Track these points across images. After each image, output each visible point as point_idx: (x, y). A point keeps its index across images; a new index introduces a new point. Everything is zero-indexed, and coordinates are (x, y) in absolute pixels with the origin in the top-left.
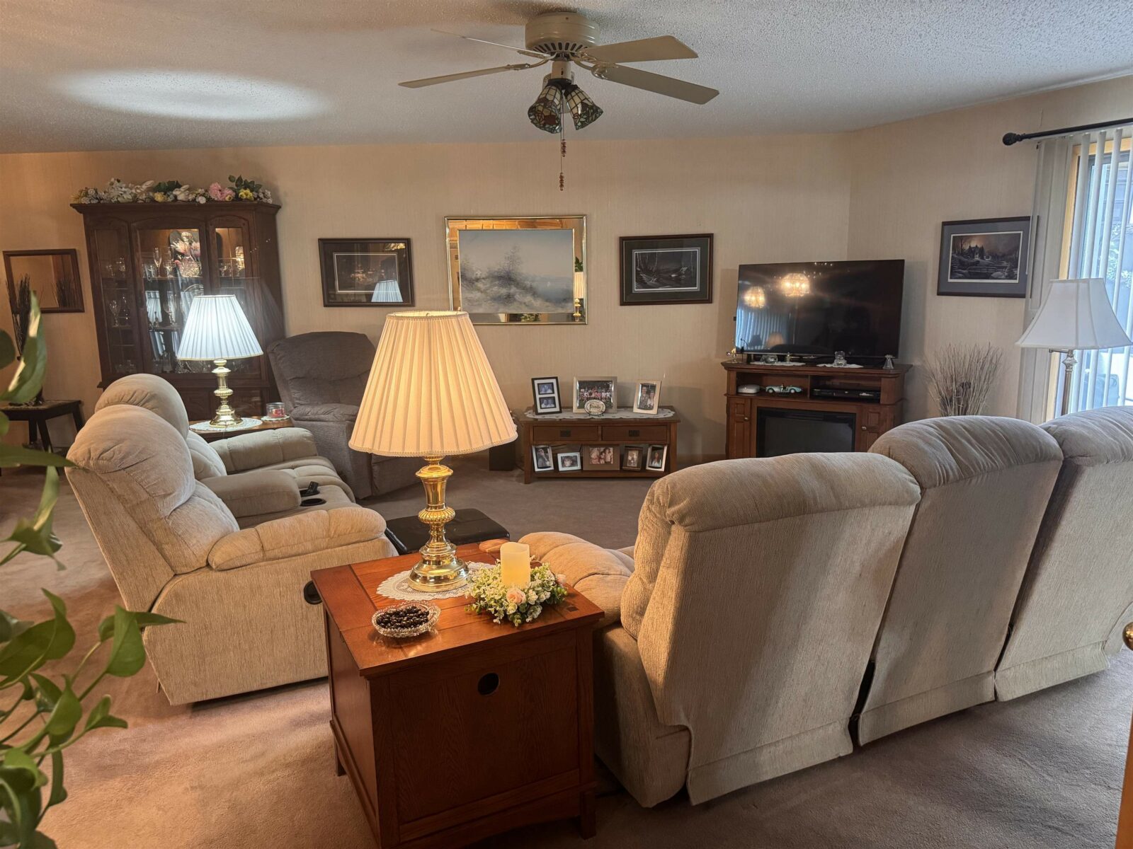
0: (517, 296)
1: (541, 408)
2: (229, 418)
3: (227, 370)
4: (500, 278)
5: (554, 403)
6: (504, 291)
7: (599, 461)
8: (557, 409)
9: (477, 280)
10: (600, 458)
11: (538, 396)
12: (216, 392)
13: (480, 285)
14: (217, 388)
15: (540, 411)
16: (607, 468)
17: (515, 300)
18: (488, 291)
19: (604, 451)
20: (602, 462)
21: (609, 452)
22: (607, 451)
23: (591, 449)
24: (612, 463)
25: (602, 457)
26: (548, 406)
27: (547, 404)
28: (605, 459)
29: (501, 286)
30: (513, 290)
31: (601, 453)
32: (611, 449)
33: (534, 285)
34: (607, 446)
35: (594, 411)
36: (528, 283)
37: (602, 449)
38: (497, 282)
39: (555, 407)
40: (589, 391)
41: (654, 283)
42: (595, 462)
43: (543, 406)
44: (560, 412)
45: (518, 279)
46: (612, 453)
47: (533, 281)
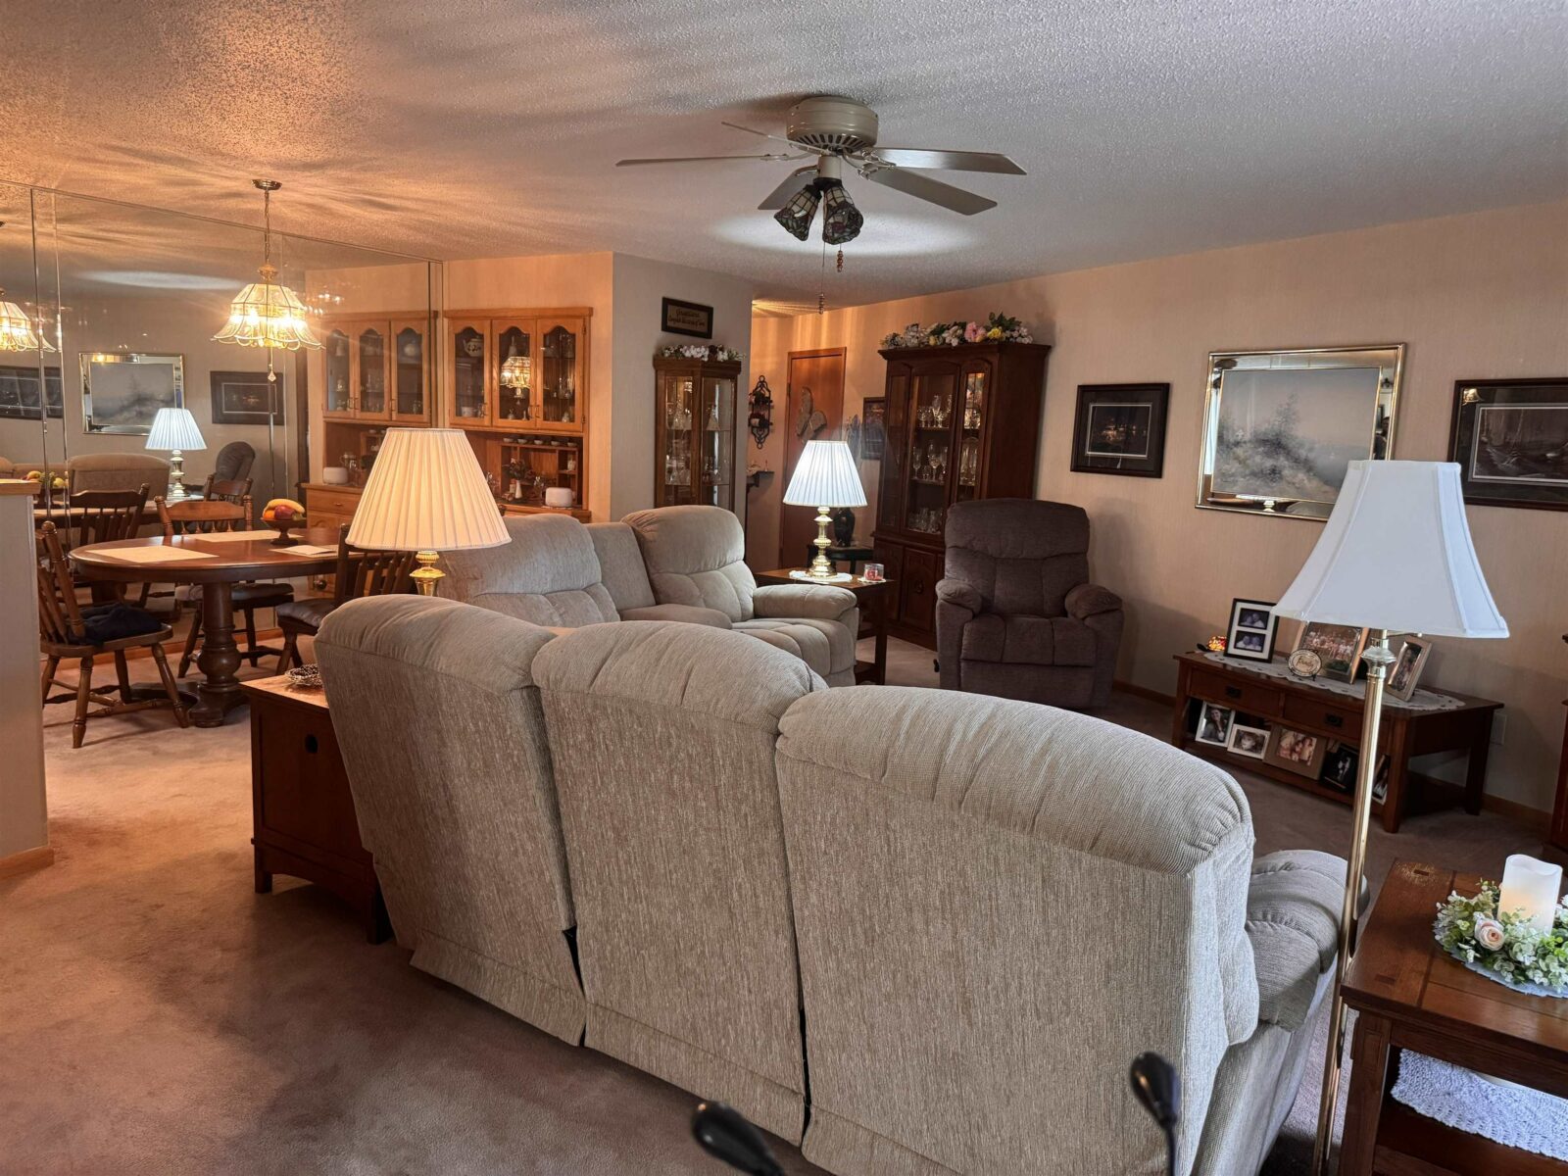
0: (1286, 472)
1: (1235, 647)
2: (825, 569)
3: (829, 520)
4: (1264, 442)
5: (1262, 644)
6: (1269, 463)
7: (1291, 755)
8: (1265, 655)
9: (1237, 444)
10: (1292, 750)
11: (1236, 628)
12: (816, 541)
13: (1239, 451)
14: (817, 537)
15: (1232, 650)
16: (1298, 770)
17: (1281, 478)
18: (1248, 462)
19: (1303, 741)
20: (1295, 757)
21: (1311, 745)
22: (1308, 742)
23: (1284, 730)
24: (1309, 764)
25: (1298, 749)
26: (1251, 647)
27: (1250, 643)
28: (1300, 754)
29: (1268, 455)
30: (1282, 461)
31: (1297, 744)
32: (1315, 740)
33: (1311, 456)
34: (1309, 735)
35: (1303, 669)
36: (1303, 453)
37: (1301, 736)
38: (1261, 449)
39: (1261, 651)
40: (1322, 638)
41: (1510, 465)
42: (1284, 753)
43: (1241, 644)
44: (1269, 661)
45: (1290, 446)
46: (1313, 747)
47: (1311, 450)
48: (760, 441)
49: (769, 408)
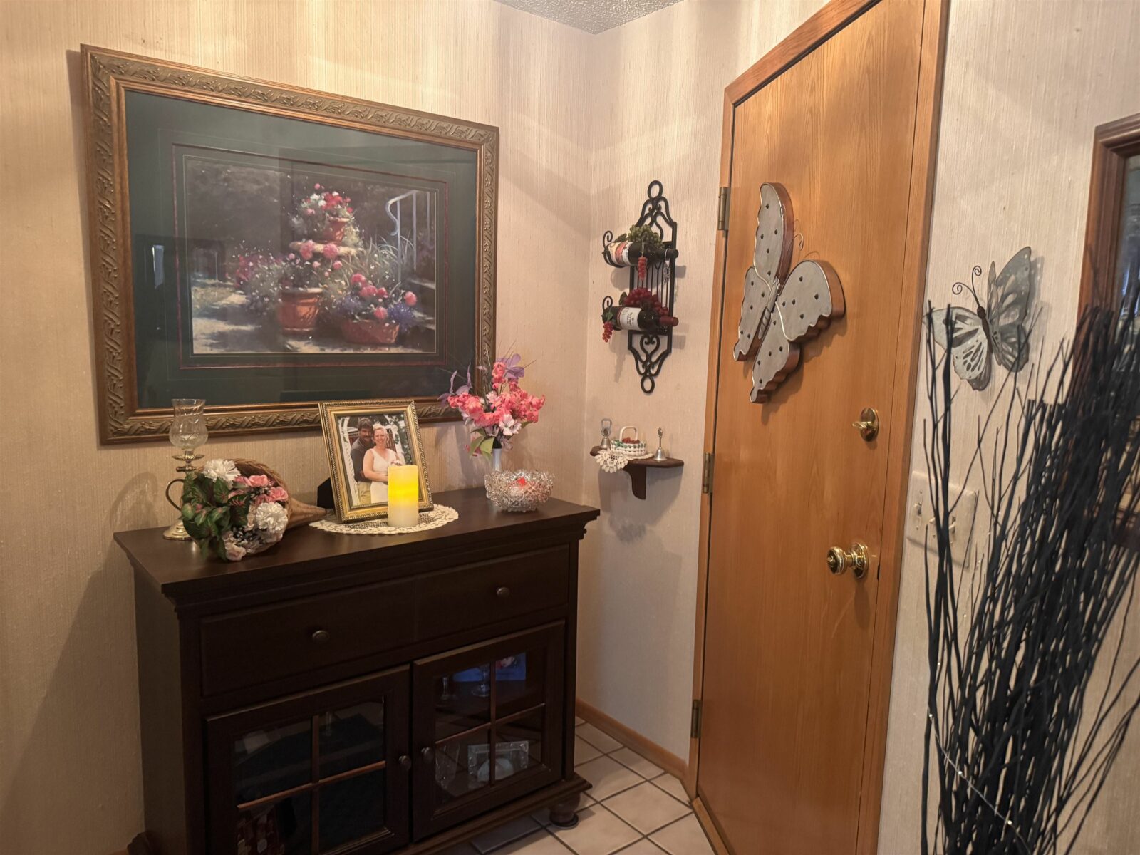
48: (649, 371)
49: (673, 273)
